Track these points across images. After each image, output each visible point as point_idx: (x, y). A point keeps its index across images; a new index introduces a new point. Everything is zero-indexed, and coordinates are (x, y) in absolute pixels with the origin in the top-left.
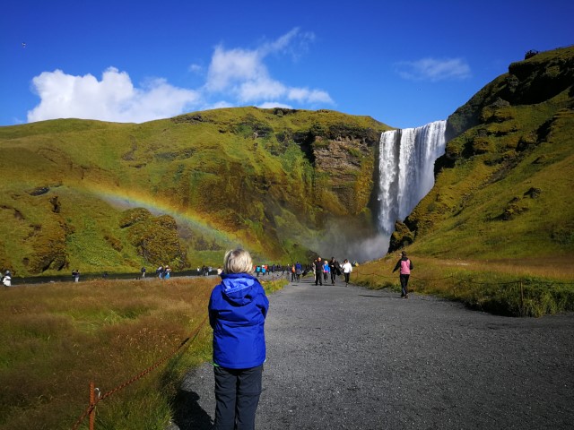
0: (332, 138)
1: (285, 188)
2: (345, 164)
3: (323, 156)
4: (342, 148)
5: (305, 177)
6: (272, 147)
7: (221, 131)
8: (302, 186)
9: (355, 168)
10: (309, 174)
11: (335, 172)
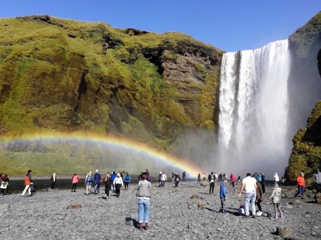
2: (191, 78)
4: (189, 63)
7: (70, 36)
8: (151, 96)
10: (157, 84)
11: (182, 85)
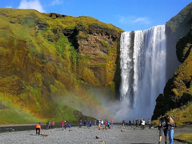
0: (91, 33)
1: (58, 65)
3: (84, 45)
4: (97, 40)
5: (72, 58)
6: (49, 36)
7: (11, 22)
8: (70, 65)
9: (105, 54)
10: (74, 56)
